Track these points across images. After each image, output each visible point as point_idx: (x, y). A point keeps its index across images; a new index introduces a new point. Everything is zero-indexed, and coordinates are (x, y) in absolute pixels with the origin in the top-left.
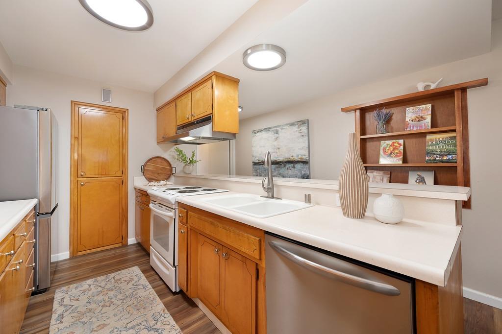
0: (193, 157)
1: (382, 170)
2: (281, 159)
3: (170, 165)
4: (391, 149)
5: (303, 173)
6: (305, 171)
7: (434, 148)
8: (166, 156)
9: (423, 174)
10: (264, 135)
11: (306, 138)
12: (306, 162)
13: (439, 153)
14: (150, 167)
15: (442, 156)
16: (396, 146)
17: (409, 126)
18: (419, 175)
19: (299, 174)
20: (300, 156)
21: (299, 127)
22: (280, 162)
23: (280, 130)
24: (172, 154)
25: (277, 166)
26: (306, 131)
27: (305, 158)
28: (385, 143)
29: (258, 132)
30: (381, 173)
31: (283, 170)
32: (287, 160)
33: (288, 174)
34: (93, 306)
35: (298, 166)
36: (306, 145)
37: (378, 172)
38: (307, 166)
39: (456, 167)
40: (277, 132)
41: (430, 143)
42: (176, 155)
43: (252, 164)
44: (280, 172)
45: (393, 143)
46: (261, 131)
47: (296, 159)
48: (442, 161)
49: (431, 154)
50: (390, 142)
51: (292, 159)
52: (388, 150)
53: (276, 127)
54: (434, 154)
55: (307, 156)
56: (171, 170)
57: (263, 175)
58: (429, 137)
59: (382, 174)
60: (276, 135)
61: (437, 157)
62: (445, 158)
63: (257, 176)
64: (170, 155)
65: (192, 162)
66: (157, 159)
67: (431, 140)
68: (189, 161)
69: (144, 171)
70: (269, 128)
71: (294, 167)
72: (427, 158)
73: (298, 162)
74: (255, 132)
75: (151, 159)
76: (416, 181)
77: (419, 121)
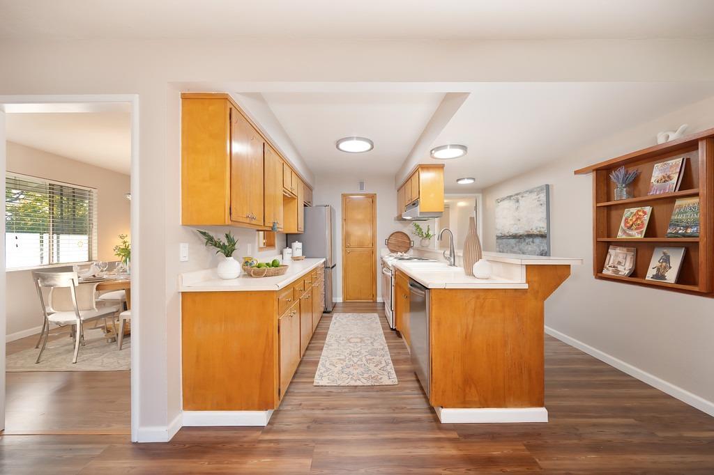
0: (428, 231)
1: (625, 246)
2: (521, 232)
3: (409, 239)
4: (634, 220)
5: (542, 249)
6: (543, 247)
7: (680, 217)
8: (406, 231)
9: (669, 251)
10: (506, 204)
11: (544, 207)
12: (543, 236)
13: (684, 224)
14: (393, 241)
15: (687, 227)
16: (640, 215)
17: (653, 189)
18: (664, 253)
19: (538, 249)
20: (539, 229)
21: (538, 195)
22: (521, 236)
23: (520, 198)
24: (411, 228)
25: (517, 240)
26: (544, 199)
27: (544, 230)
28: (629, 211)
29: (501, 201)
30: (625, 249)
31: (523, 246)
32: (526, 233)
33: (527, 249)
34: (348, 323)
35: (537, 240)
36: (544, 215)
37: (621, 248)
38: (545, 241)
39: (698, 242)
40: (518, 201)
41: (677, 210)
42: (414, 229)
43: (496, 238)
44: (521, 247)
45: (638, 211)
46: (503, 199)
47: (535, 232)
48: (684, 235)
49: (675, 225)
50: (634, 210)
51: (531, 232)
52: (631, 220)
53: (517, 194)
54: (678, 225)
55: (545, 229)
56: (410, 243)
57: (505, 250)
58: (678, 202)
59: (625, 252)
60: (517, 204)
61: (680, 229)
62: (689, 231)
63: (500, 252)
64: (409, 230)
65: (428, 236)
66: (398, 234)
67: (680, 207)
68: (425, 236)
69: (388, 244)
70: (511, 196)
71: (533, 242)
72: (669, 231)
73: (537, 236)
74: (499, 201)
75: (393, 234)
76: (659, 262)
77: (664, 182)
